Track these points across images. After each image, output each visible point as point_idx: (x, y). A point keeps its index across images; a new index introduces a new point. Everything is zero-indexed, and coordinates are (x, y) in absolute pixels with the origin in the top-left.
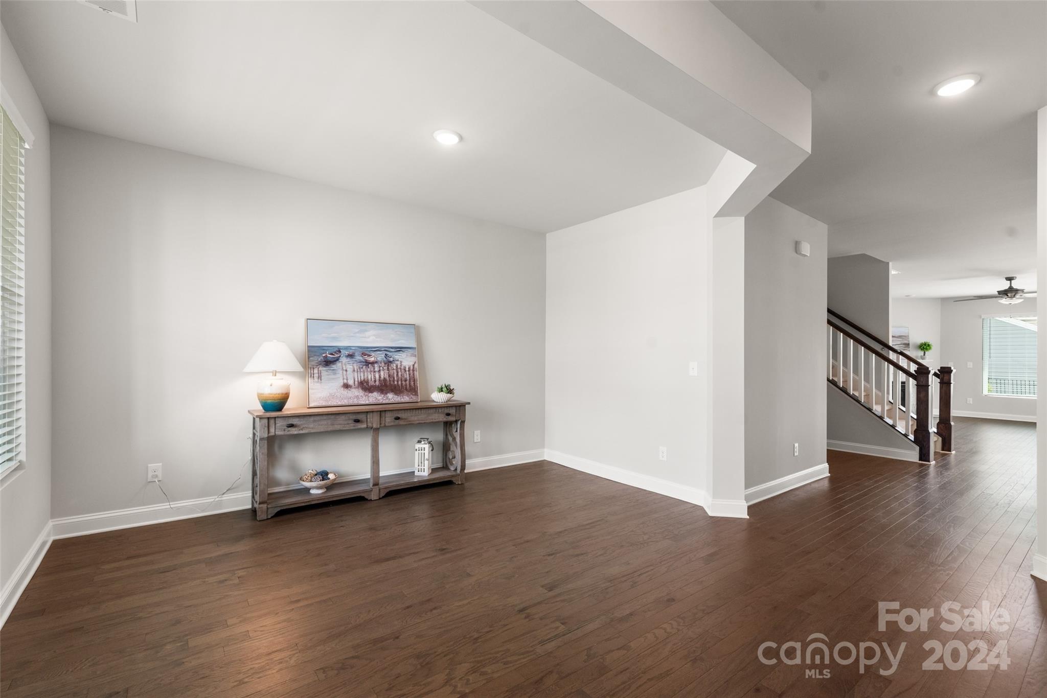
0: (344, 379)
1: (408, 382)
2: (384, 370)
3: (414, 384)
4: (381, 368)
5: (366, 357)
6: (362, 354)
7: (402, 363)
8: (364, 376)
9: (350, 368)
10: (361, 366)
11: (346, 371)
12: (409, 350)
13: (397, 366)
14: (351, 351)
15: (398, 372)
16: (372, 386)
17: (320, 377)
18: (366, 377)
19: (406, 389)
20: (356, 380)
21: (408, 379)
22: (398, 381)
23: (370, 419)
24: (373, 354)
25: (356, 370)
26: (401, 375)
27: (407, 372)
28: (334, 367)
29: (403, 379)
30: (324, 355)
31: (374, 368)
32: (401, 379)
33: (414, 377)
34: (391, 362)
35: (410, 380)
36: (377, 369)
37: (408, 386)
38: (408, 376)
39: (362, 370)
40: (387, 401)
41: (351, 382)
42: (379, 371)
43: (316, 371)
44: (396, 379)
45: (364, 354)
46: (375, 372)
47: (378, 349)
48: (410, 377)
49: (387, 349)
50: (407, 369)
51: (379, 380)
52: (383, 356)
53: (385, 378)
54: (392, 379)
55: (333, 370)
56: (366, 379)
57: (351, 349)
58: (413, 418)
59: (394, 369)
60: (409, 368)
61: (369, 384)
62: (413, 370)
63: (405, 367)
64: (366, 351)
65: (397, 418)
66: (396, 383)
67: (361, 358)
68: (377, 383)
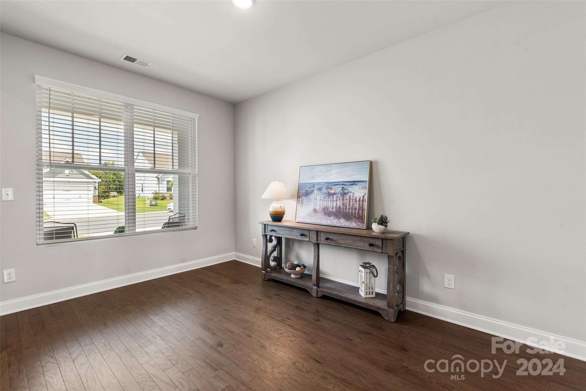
0: (314, 205)
1: (357, 211)
2: (339, 200)
3: (362, 213)
4: (338, 198)
5: (329, 189)
6: (327, 187)
7: (354, 195)
8: (326, 203)
9: (318, 198)
10: (325, 197)
11: (316, 199)
12: (361, 183)
13: (350, 197)
14: (321, 186)
15: (350, 202)
16: (331, 212)
17: (302, 203)
18: (327, 205)
19: (355, 217)
20: (321, 206)
21: (358, 208)
22: (349, 209)
23: (311, 235)
24: (334, 187)
25: (322, 199)
26: (352, 205)
27: (358, 203)
28: (310, 197)
29: (354, 208)
30: (306, 189)
31: (333, 198)
32: (352, 208)
33: (362, 207)
34: (345, 194)
35: (359, 209)
36: (335, 199)
37: (357, 215)
38: (358, 205)
39: (325, 199)
40: (339, 225)
41: (318, 208)
42: (337, 200)
43: (301, 199)
44: (348, 207)
45: (328, 188)
46: (333, 201)
47: (337, 184)
48: (359, 206)
49: (344, 183)
50: (358, 200)
51: (336, 208)
52: (341, 188)
53: (340, 207)
54: (345, 208)
55: (309, 199)
56: (327, 206)
57: (320, 184)
58: (341, 242)
59: (347, 200)
60: (360, 199)
61: (329, 210)
62: (363, 201)
63: (356, 198)
64: (330, 185)
65: (327, 239)
66: (347, 210)
67: (326, 191)
68: (334, 210)
